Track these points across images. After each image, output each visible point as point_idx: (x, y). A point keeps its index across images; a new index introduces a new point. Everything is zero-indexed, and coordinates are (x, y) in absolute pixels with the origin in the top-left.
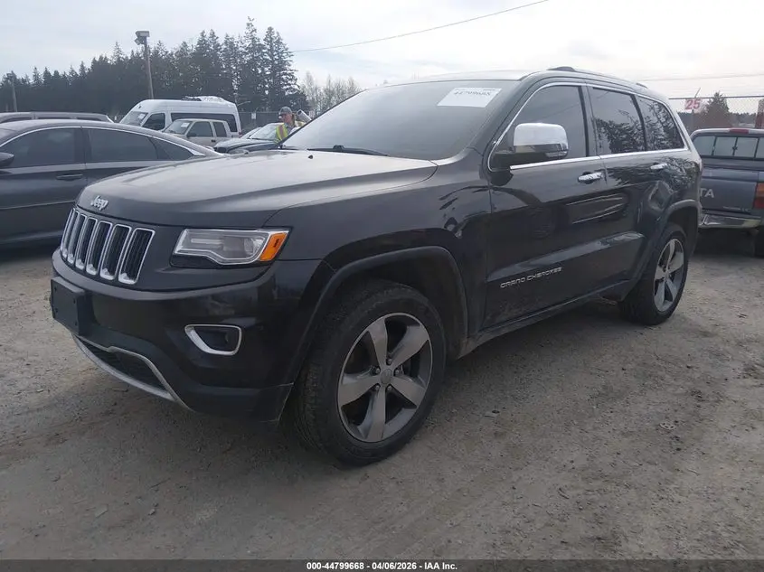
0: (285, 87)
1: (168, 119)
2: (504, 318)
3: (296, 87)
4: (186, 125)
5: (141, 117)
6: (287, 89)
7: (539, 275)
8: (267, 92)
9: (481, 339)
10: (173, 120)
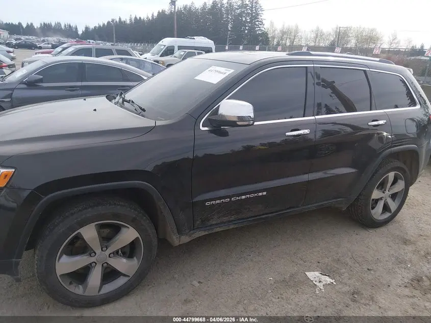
0: (257, 29)
1: (176, 48)
2: (214, 222)
3: (263, 29)
4: (182, 53)
5: (162, 47)
6: (258, 30)
7: (243, 197)
8: (246, 31)
9: (193, 236)
10: (178, 50)
